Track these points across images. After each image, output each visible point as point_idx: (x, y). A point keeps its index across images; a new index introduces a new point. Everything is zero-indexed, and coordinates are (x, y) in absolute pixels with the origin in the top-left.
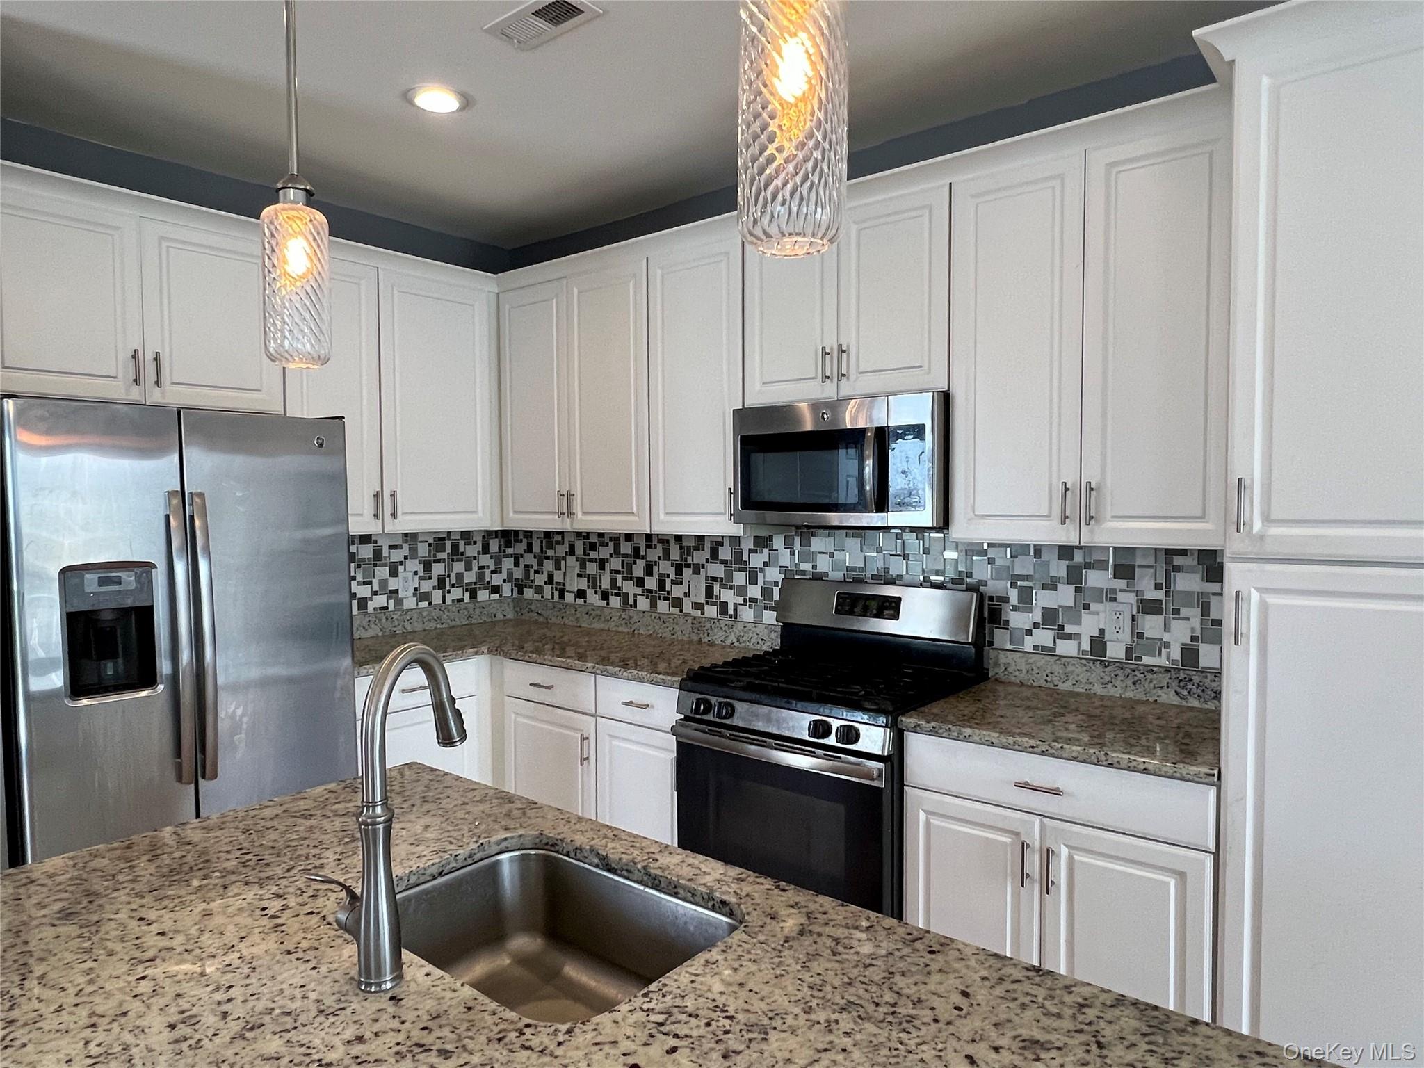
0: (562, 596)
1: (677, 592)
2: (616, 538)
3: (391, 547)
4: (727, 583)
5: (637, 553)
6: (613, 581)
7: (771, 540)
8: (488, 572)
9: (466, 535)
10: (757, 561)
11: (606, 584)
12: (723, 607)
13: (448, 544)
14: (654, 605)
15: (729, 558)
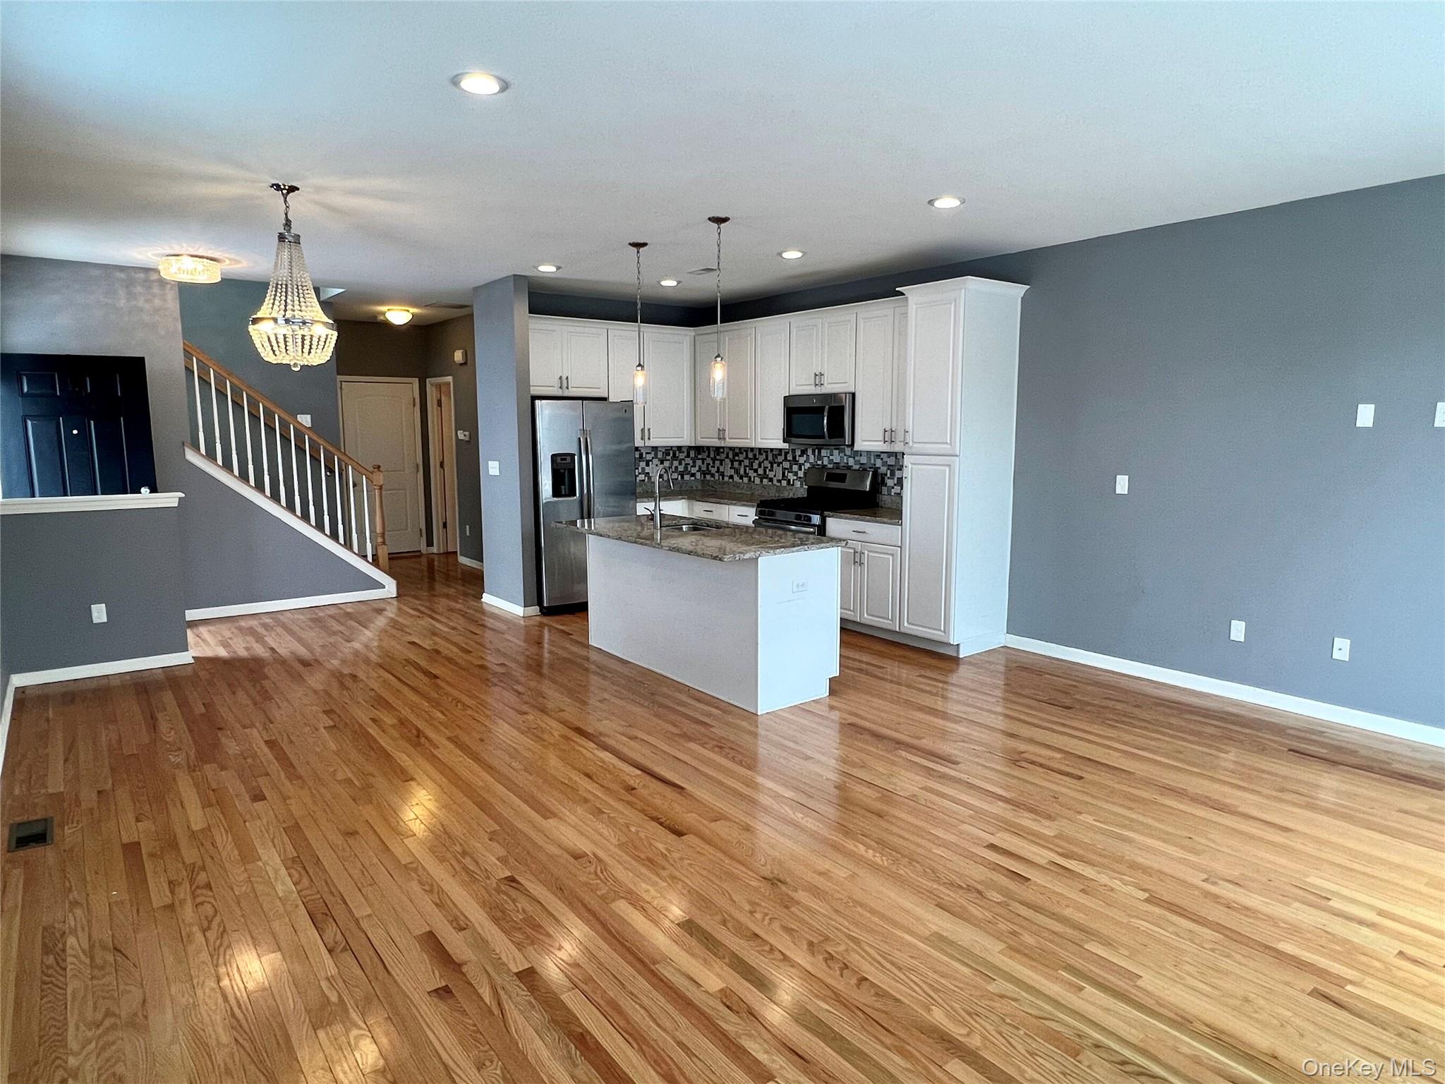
0: (723, 479)
1: (771, 475)
2: (746, 450)
3: (647, 453)
4: (790, 470)
5: (755, 457)
6: (745, 470)
7: (806, 451)
8: (689, 466)
9: (679, 448)
10: (802, 460)
11: (742, 472)
12: (789, 481)
13: (671, 452)
14: (761, 481)
15: (791, 459)
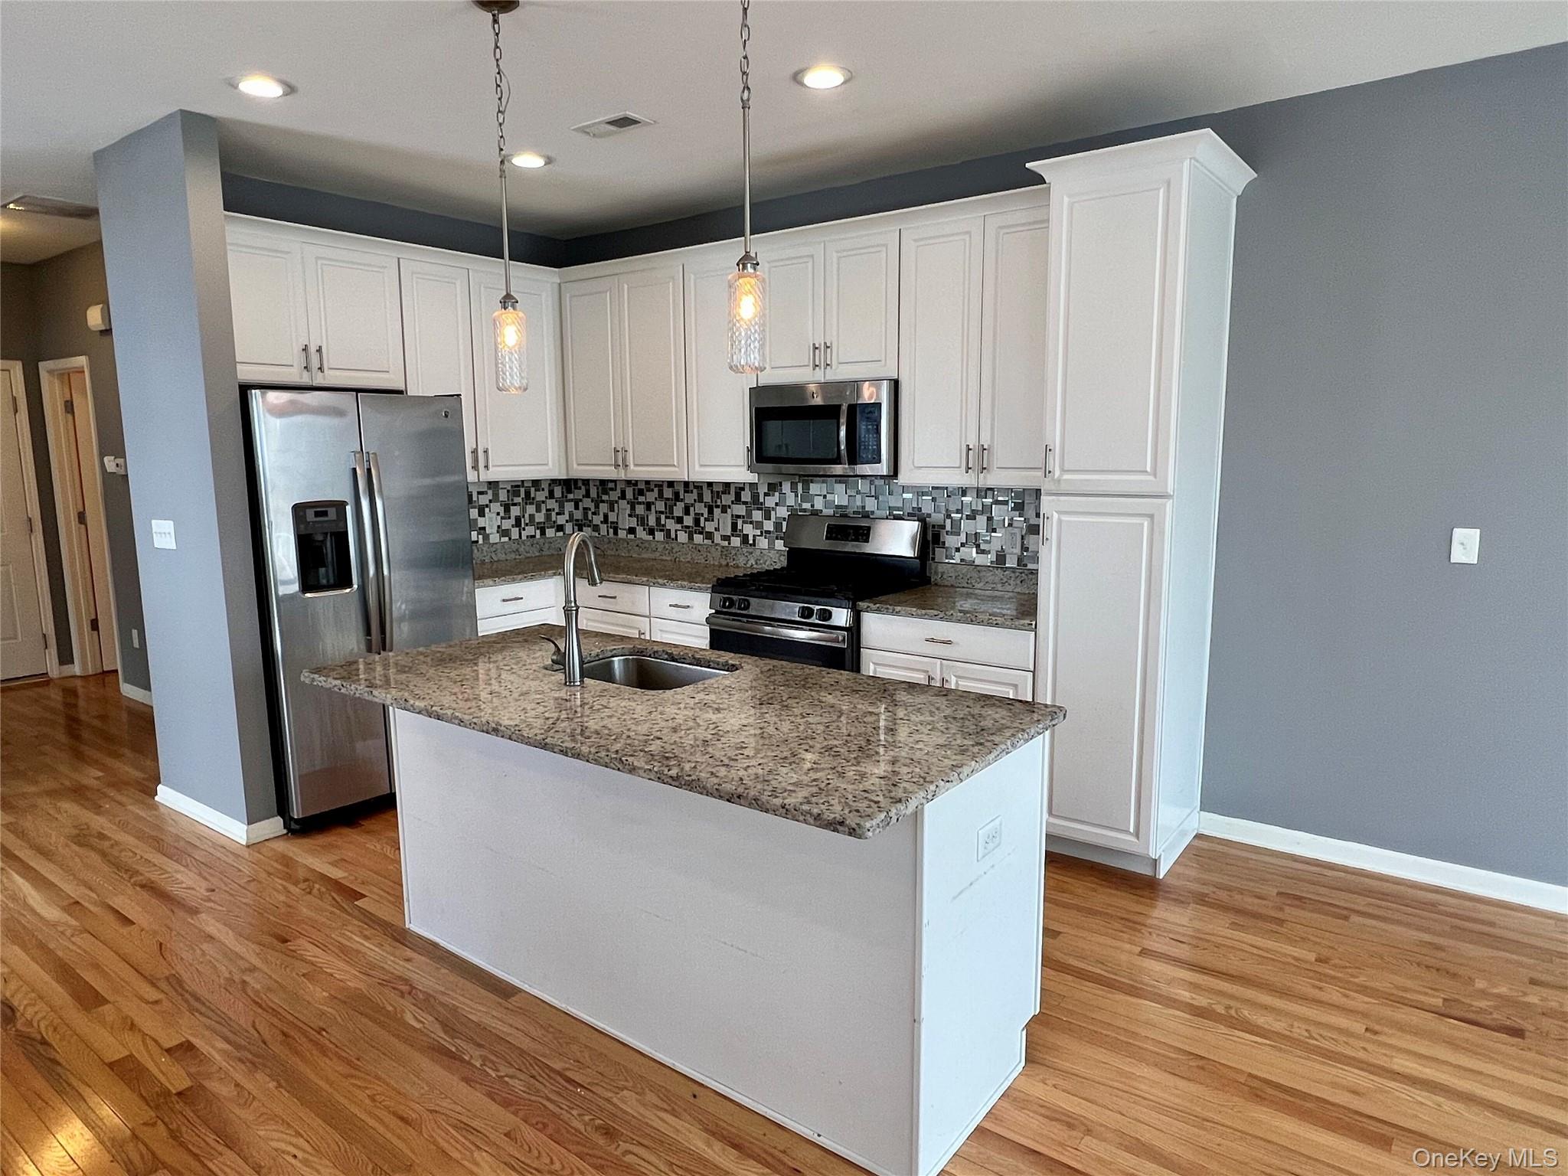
0: (616, 533)
1: (710, 527)
2: (660, 485)
3: (479, 493)
4: (747, 518)
5: (677, 497)
6: (658, 520)
7: (781, 486)
8: (554, 514)
9: (536, 483)
10: (770, 502)
11: (652, 522)
12: (745, 539)
13: (522, 490)
14: (691, 538)
15: (749, 500)
